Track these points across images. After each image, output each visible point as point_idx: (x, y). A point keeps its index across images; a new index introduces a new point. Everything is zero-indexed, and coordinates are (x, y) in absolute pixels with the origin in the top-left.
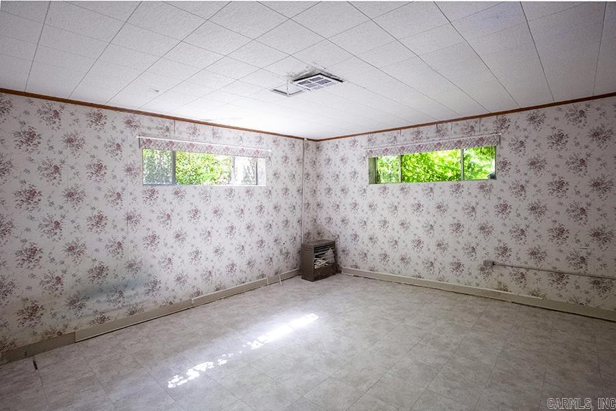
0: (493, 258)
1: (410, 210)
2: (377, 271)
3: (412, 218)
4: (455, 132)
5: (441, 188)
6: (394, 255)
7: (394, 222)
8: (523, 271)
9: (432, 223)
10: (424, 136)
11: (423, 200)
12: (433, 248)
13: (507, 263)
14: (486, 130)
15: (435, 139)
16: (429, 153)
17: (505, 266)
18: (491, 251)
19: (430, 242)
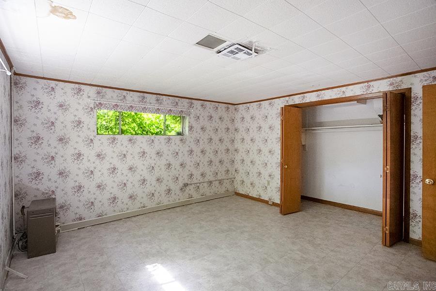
0: (186, 182)
1: (137, 157)
2: (106, 215)
3: (139, 164)
4: (168, 104)
5: (159, 140)
6: (123, 196)
7: (122, 167)
8: (198, 185)
9: (153, 165)
10: (148, 101)
11: (147, 149)
12: (154, 182)
13: (192, 182)
14: (184, 106)
15: (155, 105)
16: (143, 114)
17: (191, 184)
18: (186, 177)
19: (151, 179)
